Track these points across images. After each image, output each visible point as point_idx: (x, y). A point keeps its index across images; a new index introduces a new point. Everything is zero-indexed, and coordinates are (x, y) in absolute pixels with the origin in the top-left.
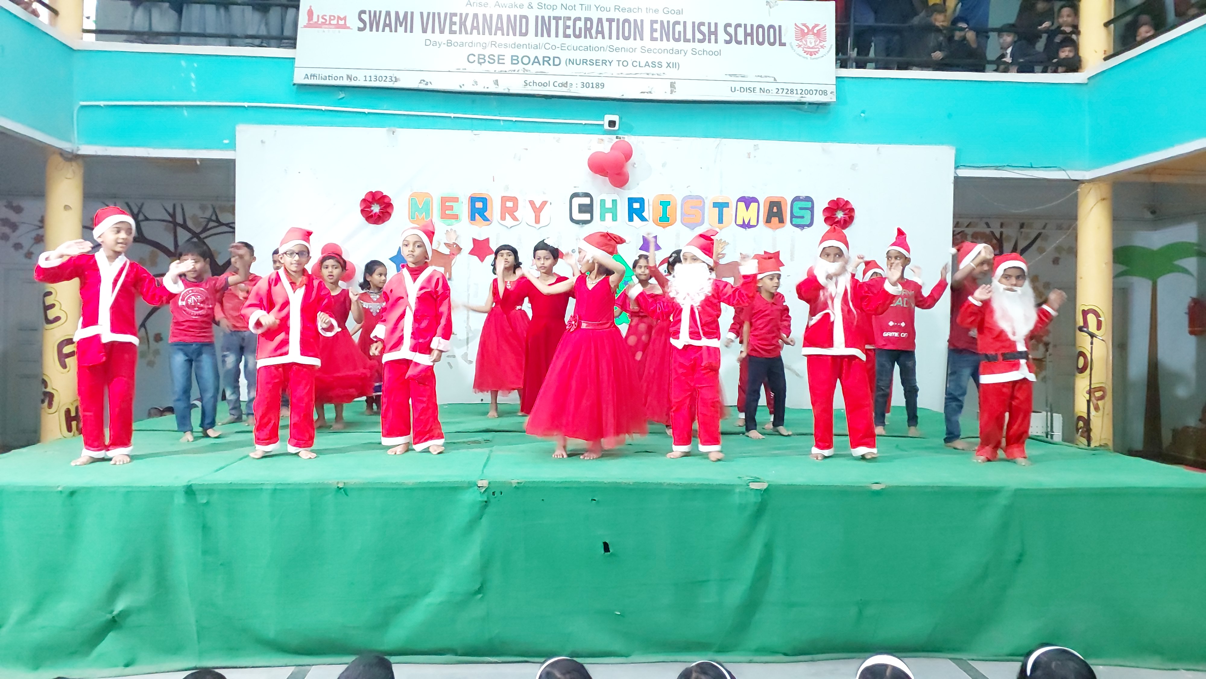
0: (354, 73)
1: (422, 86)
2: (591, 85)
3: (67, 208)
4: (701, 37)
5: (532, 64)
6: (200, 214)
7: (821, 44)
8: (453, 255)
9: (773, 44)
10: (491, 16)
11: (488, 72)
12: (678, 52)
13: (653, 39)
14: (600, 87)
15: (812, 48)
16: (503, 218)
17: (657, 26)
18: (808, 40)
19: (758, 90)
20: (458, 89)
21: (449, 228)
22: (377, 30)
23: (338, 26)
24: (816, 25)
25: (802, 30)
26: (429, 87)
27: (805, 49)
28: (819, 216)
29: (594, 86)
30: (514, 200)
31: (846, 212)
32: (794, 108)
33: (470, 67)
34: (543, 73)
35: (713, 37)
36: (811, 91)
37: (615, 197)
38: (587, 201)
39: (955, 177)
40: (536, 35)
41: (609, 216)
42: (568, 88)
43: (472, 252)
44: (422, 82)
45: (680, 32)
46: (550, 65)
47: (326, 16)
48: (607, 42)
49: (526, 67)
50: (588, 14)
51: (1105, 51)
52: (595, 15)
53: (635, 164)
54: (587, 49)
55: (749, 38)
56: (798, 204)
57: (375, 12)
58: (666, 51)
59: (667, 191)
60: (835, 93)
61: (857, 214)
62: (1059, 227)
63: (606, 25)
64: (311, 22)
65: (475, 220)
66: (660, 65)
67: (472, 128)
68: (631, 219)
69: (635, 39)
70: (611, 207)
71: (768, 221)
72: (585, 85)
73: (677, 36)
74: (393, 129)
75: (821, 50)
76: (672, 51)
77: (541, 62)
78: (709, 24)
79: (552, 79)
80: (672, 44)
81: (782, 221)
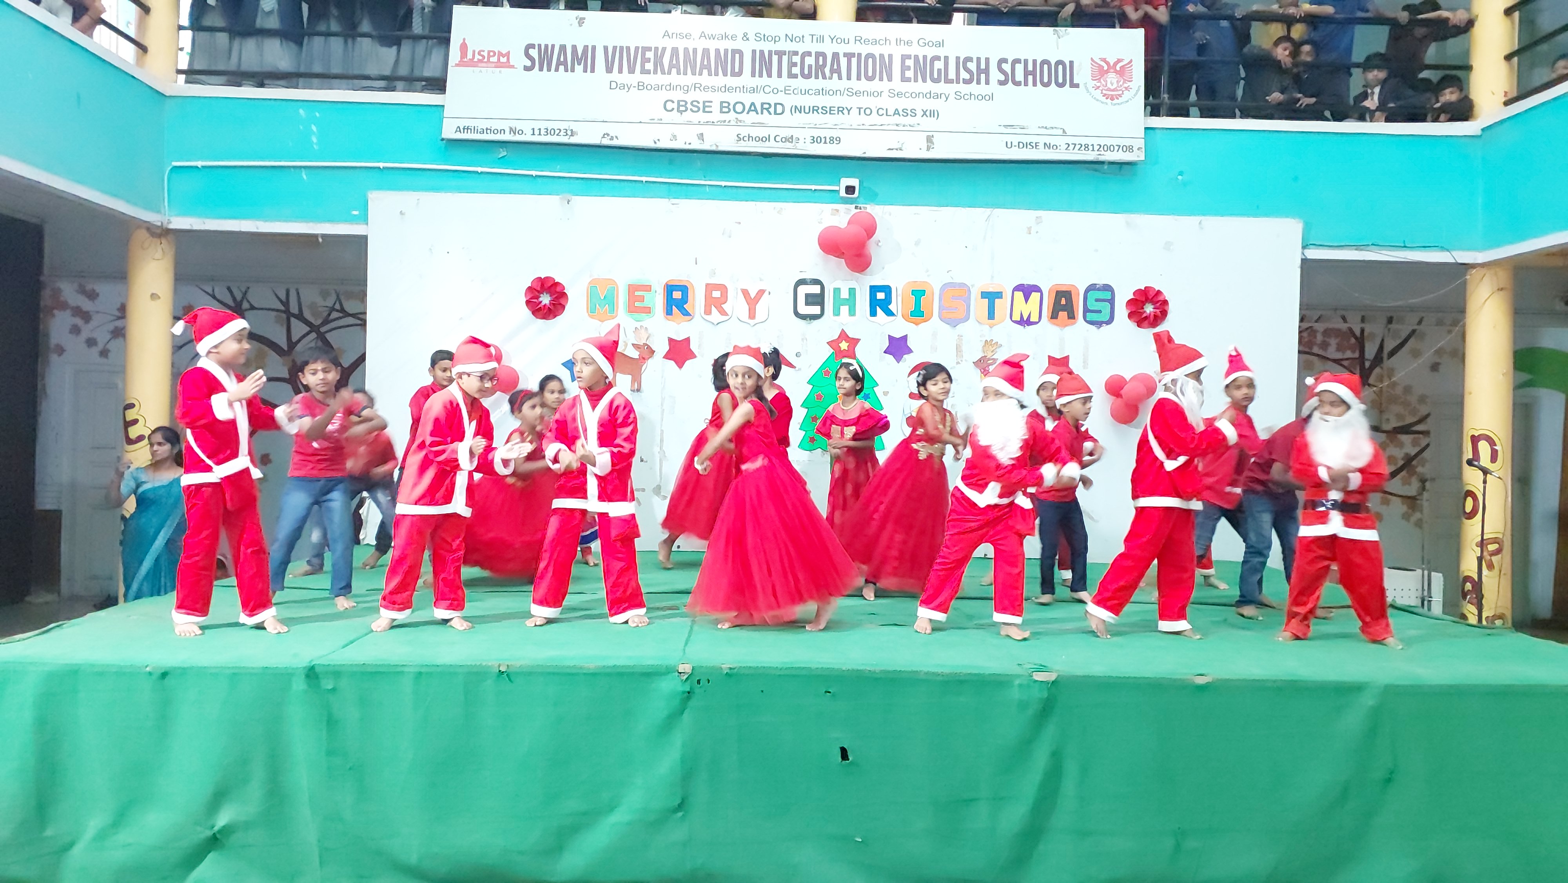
0: (519, 125)
1: (606, 142)
2: (823, 140)
3: (154, 296)
4: (967, 76)
5: (748, 113)
6: (320, 302)
7: (1126, 85)
8: (643, 359)
9: (1061, 85)
10: (695, 51)
11: (689, 123)
12: (938, 96)
13: (904, 79)
14: (835, 142)
15: (1113, 90)
16: (708, 312)
17: (910, 63)
18: (1109, 81)
19: (1041, 146)
20: (650, 144)
21: (638, 325)
22: (549, 70)
23: (499, 65)
24: (1119, 61)
25: (1101, 67)
26: (615, 143)
27: (1104, 92)
28: (1121, 311)
29: (828, 140)
30: (723, 289)
31: (1158, 304)
32: (1088, 169)
33: (667, 117)
34: (761, 125)
35: (983, 76)
36: (1112, 147)
37: (853, 284)
38: (816, 289)
39: (1302, 260)
40: (753, 75)
41: (844, 309)
42: (793, 144)
43: (667, 356)
44: (606, 136)
45: (939, 70)
46: (770, 114)
47: (484, 51)
48: (844, 84)
49: (740, 117)
50: (820, 48)
51: (1506, 93)
52: (829, 49)
53: (879, 241)
54: (818, 92)
55: (1030, 78)
56: (1093, 295)
57: (546, 46)
58: (921, 95)
59: (921, 277)
60: (1143, 150)
61: (1172, 308)
62: (1440, 323)
63: (844, 61)
64: (465, 60)
65: (671, 314)
66: (914, 113)
67: (668, 196)
68: (873, 313)
69: (881, 79)
70: (847, 297)
71: (1054, 316)
72: (815, 140)
73: (936, 76)
74: (569, 196)
75: (1126, 92)
76: (929, 95)
77: (759, 109)
78: (979, 59)
79: (773, 132)
80: (929, 86)
81: (1072, 316)
